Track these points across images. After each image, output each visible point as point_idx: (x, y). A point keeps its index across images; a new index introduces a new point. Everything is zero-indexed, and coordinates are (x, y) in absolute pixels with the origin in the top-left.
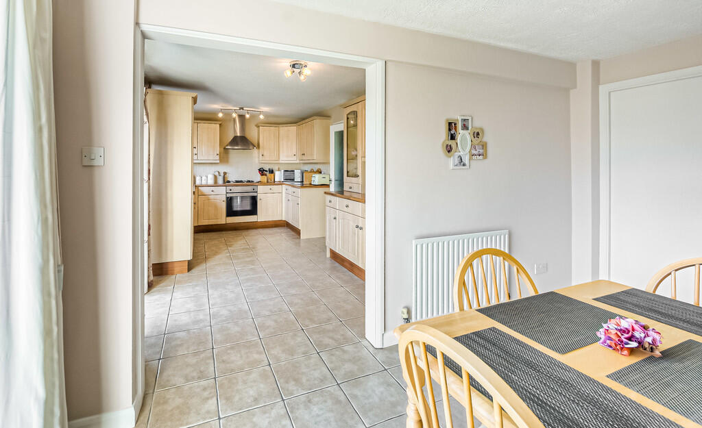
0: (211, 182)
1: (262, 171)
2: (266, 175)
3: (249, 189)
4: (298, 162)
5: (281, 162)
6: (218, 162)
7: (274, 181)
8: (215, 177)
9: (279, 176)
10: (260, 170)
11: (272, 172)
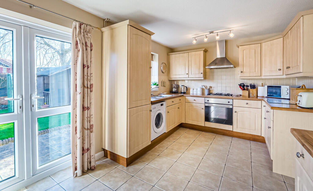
0: (199, 93)
1: (243, 87)
2: (247, 90)
3: (225, 101)
4: (284, 77)
5: (263, 77)
6: (203, 78)
7: (257, 96)
8: (203, 89)
9: (262, 91)
10: (240, 85)
11: (253, 87)
